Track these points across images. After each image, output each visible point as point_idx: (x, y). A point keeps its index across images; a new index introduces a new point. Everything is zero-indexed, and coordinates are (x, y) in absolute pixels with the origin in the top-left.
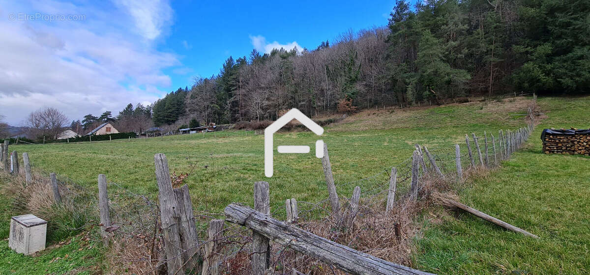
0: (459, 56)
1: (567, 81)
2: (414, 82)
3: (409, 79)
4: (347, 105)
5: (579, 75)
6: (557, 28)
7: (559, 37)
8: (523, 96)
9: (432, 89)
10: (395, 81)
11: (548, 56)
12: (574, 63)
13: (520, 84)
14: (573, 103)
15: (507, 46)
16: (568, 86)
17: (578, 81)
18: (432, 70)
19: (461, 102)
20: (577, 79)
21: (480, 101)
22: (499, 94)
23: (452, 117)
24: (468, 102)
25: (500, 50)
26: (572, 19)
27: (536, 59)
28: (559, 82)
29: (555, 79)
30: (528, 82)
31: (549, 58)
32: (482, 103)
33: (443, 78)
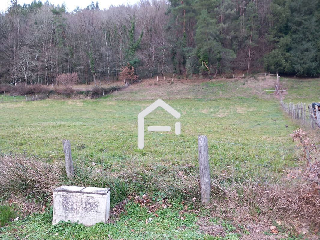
1: (298, 67)
2: (192, 56)
3: (188, 53)
4: (130, 73)
5: (305, 63)
6: (294, 25)
7: (295, 32)
8: (271, 76)
9: (206, 65)
10: (174, 54)
11: (288, 45)
12: (303, 53)
13: (269, 66)
14: (301, 83)
15: (261, 34)
16: (298, 71)
18: (208, 47)
19: (227, 78)
20: (304, 66)
21: (242, 78)
22: (253, 73)
23: (223, 90)
24: (233, 78)
25: (256, 36)
26: (303, 19)
27: (280, 48)
28: (293, 67)
29: (291, 65)
30: (274, 65)
32: (243, 80)
33: (216, 55)
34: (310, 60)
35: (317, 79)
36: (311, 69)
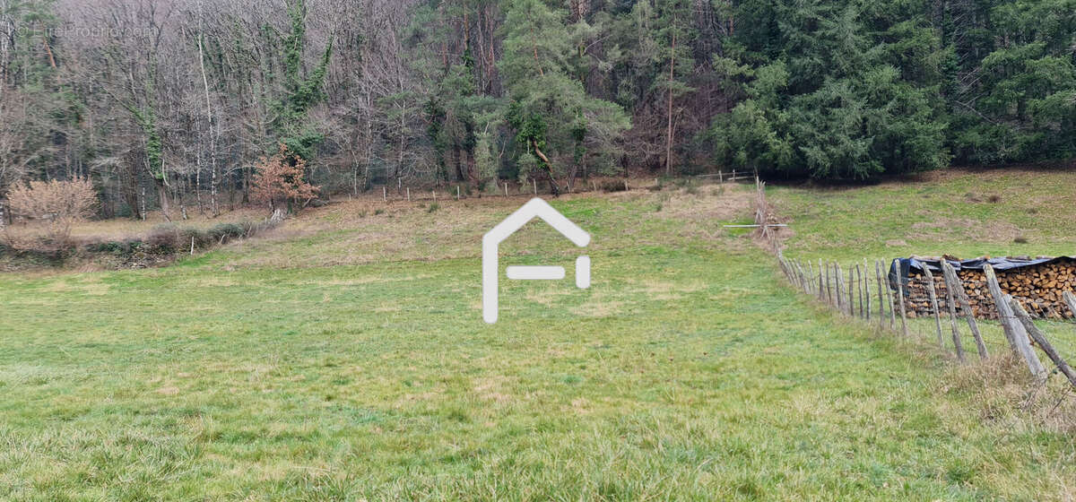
0: (602, 65)
1: (814, 153)
2: (495, 123)
3: (480, 113)
5: (835, 143)
6: (796, 29)
7: (797, 51)
8: (737, 181)
9: (540, 149)
10: (437, 115)
11: (779, 90)
12: (826, 113)
13: (730, 151)
14: (828, 203)
15: (701, 56)
16: (817, 165)
17: (833, 154)
18: (543, 95)
19: (607, 189)
20: (833, 150)
21: (651, 189)
22: (684, 173)
23: (597, 229)
24: (624, 189)
25: (687, 64)
27: (760, 96)
28: (802, 154)
29: (795, 147)
30: (747, 149)
31: (784, 95)
32: (655, 194)
33: (568, 120)
34: (848, 133)
35: (870, 188)
36: (853, 159)
